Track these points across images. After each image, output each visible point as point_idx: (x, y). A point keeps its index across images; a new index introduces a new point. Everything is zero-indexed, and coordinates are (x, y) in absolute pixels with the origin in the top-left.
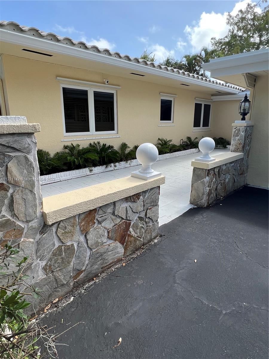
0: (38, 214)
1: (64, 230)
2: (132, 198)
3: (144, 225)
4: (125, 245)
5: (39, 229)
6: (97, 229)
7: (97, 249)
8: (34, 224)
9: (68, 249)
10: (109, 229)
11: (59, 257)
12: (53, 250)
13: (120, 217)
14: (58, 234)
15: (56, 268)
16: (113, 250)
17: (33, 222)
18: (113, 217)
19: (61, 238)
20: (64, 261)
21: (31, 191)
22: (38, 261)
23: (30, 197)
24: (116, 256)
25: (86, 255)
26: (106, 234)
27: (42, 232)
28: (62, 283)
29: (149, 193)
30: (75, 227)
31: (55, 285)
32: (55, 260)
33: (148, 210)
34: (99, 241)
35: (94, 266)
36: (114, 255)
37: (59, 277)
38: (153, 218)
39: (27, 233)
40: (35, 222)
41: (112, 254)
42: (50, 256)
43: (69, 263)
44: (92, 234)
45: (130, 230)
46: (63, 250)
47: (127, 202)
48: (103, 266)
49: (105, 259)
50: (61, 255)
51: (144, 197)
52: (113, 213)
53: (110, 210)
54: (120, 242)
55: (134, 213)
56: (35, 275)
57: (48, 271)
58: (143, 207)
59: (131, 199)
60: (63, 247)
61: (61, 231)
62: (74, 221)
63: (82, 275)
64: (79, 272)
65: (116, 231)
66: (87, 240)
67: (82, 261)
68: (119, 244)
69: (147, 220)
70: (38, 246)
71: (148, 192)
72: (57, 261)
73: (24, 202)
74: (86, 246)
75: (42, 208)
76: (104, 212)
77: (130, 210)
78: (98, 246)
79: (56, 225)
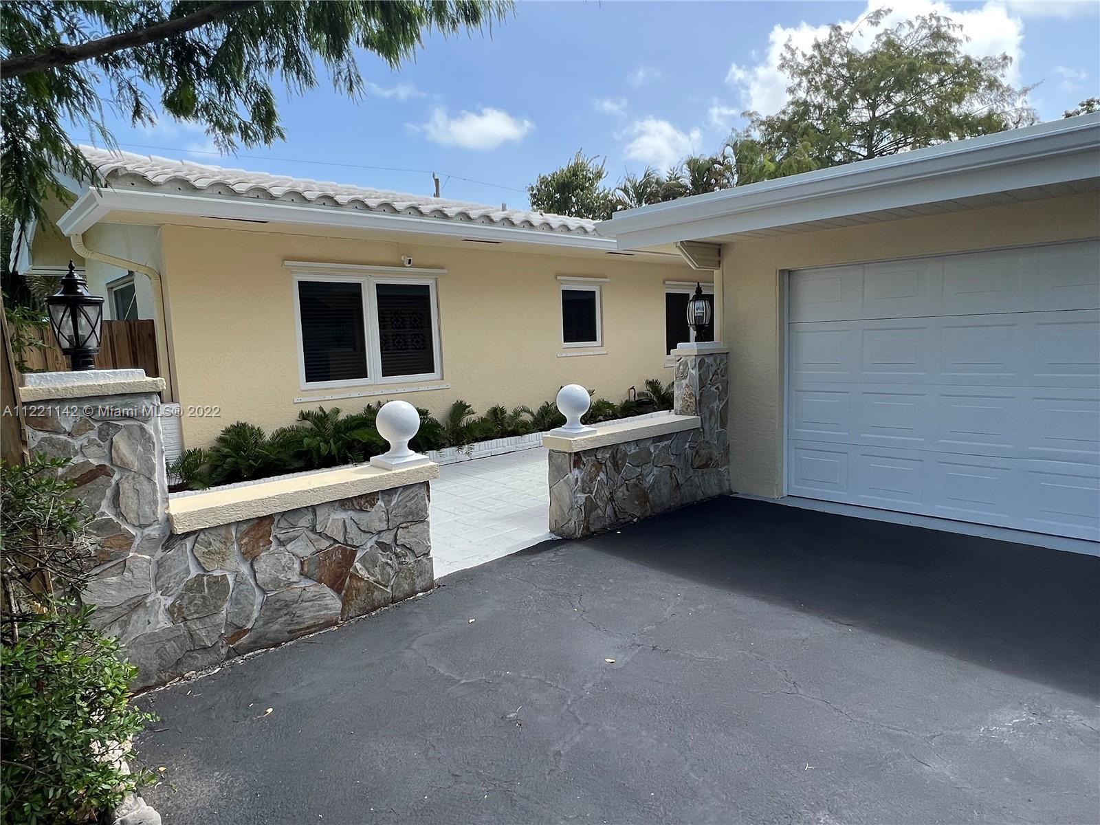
0: (160, 515)
1: (207, 548)
2: (355, 503)
3: (391, 559)
4: (343, 594)
5: (161, 540)
6: (276, 555)
7: (276, 592)
8: (154, 532)
9: (214, 583)
10: (303, 558)
11: (198, 595)
12: (186, 580)
13: (329, 538)
14: (195, 554)
15: (192, 614)
16: (313, 600)
17: (151, 528)
18: (313, 536)
19: (201, 560)
20: (208, 603)
21: (149, 479)
22: (159, 595)
23: (146, 487)
24: (323, 613)
25: (254, 601)
26: (297, 566)
27: (166, 547)
28: (203, 644)
29: (399, 497)
30: (228, 544)
31: (189, 645)
32: (189, 598)
33: (400, 530)
34: (281, 576)
35: (271, 625)
36: (318, 611)
37: (198, 632)
38: (414, 548)
39: (140, 544)
40: (155, 529)
41: (312, 606)
42: (180, 591)
43: (218, 608)
44: (264, 562)
45: (355, 566)
46: (205, 584)
47: (345, 510)
48: (293, 627)
49: (294, 614)
50: (201, 592)
51: (388, 503)
52: (313, 530)
53: (304, 521)
54: (331, 587)
55: (364, 532)
56: (152, 619)
57: (175, 615)
58: (386, 523)
59: (353, 505)
60: (205, 578)
61: (201, 549)
62: (227, 535)
63: (244, 640)
64: (240, 631)
65: (320, 563)
66: (255, 572)
67: (245, 611)
68: (328, 591)
69: (398, 550)
70: (158, 569)
71: (398, 493)
72: (194, 600)
73: (136, 495)
74: (253, 583)
75: (168, 508)
76: (292, 524)
77: (354, 526)
78: (279, 587)
79: (192, 538)
